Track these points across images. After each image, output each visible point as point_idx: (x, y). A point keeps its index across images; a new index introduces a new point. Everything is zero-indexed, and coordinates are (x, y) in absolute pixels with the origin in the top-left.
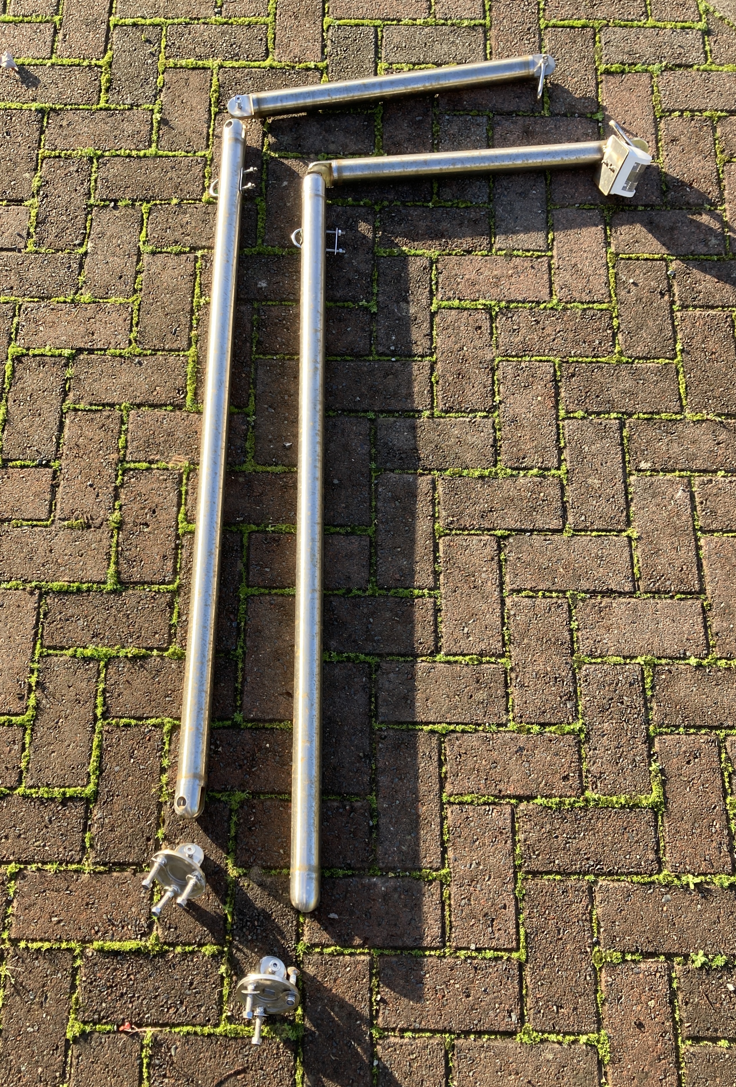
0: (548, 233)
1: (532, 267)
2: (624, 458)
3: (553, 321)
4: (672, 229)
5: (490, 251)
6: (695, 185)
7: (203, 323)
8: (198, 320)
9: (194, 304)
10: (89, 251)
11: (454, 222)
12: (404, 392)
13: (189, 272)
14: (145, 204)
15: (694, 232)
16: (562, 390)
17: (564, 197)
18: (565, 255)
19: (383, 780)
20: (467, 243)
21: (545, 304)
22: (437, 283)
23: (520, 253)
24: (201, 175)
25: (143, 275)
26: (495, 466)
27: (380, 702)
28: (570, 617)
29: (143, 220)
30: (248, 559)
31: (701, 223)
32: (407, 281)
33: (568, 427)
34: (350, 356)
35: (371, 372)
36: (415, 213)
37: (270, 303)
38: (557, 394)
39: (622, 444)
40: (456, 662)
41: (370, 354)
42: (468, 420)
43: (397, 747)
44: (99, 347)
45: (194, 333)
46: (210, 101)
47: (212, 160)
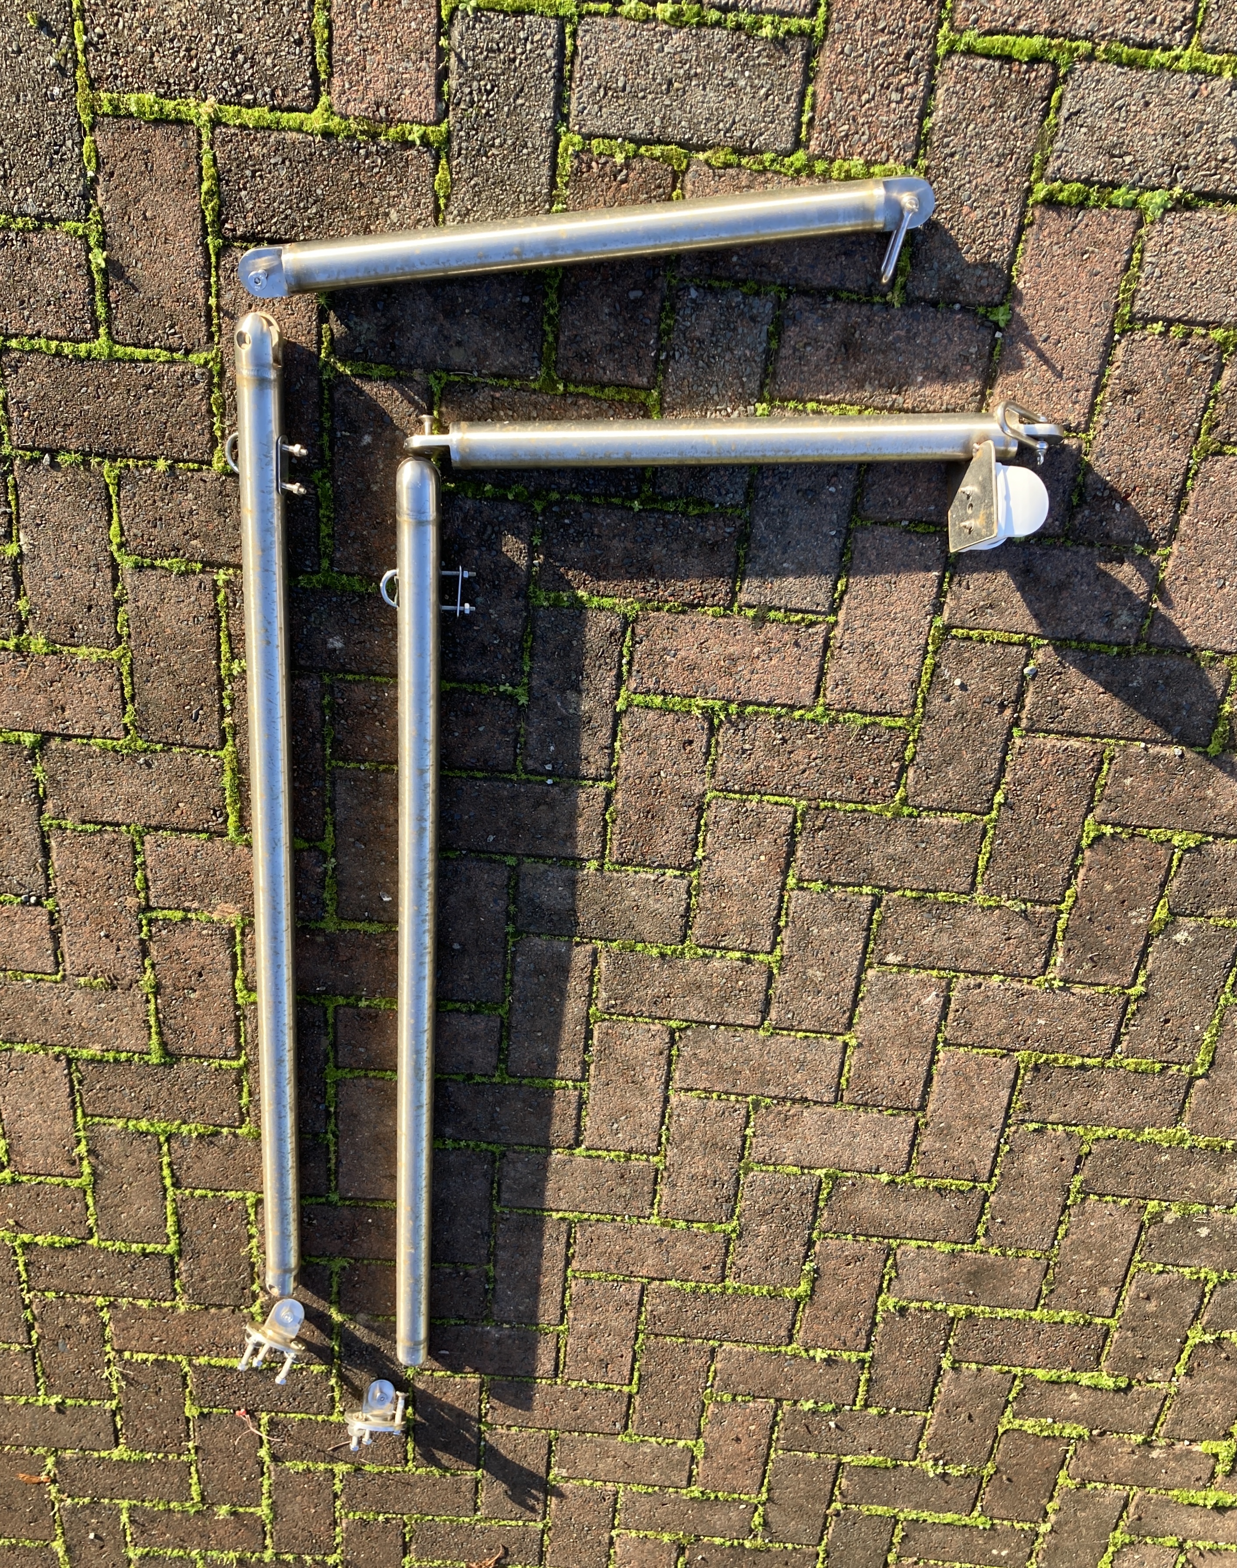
0: (839, 578)
1: (797, 644)
2: (866, 946)
3: (809, 741)
4: (1061, 586)
5: (729, 607)
6: (1133, 500)
7: (239, 702)
8: (232, 701)
9: (223, 672)
10: (25, 551)
11: (674, 546)
12: (563, 831)
13: (207, 610)
14: (107, 463)
15: (1096, 597)
16: (800, 847)
17: (886, 503)
18: (857, 624)
19: (502, 1255)
20: (690, 588)
21: (802, 712)
22: (630, 663)
23: (780, 615)
24: (204, 408)
25: (126, 607)
26: (682, 942)
27: (503, 1188)
28: (747, 1123)
29: (109, 497)
30: (335, 1037)
31: (1115, 580)
32: (581, 655)
33: (796, 900)
34: (482, 770)
35: (514, 798)
36: (606, 520)
37: (350, 677)
38: (791, 852)
39: (868, 929)
40: (599, 1157)
41: (514, 770)
42: (653, 878)
43: (521, 1229)
44: (76, 732)
45: (228, 720)
46: (204, 218)
47: (222, 373)
